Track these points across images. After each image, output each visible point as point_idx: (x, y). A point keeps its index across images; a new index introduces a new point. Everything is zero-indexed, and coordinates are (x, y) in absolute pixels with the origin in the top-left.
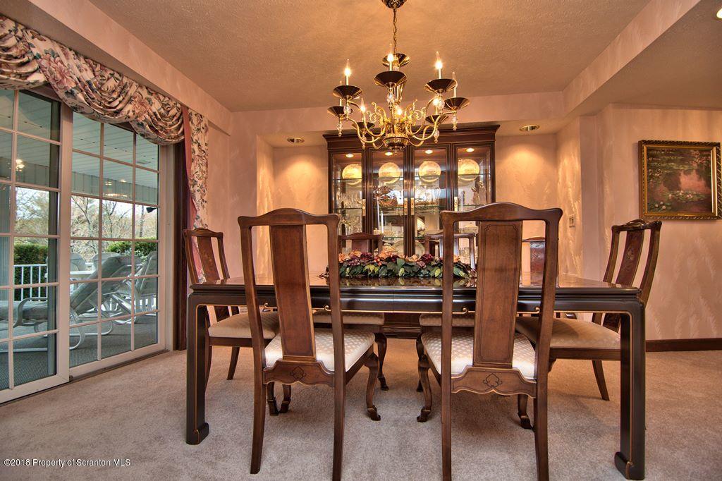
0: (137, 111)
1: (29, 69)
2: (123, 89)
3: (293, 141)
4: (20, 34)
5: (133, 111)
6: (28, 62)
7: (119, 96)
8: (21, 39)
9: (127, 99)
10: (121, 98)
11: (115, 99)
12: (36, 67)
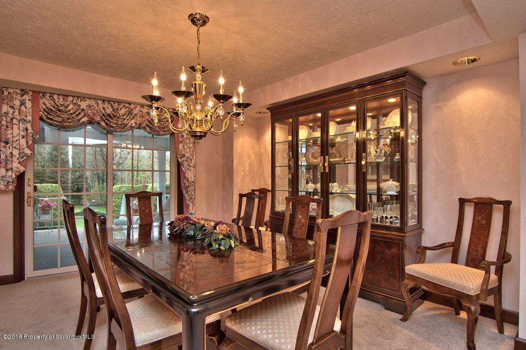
0: (138, 122)
1: (80, 117)
2: (130, 113)
3: (260, 113)
4: (75, 102)
5: (135, 123)
6: (79, 113)
7: (127, 117)
8: (75, 104)
9: (131, 117)
10: (128, 118)
11: (124, 119)
12: (83, 115)
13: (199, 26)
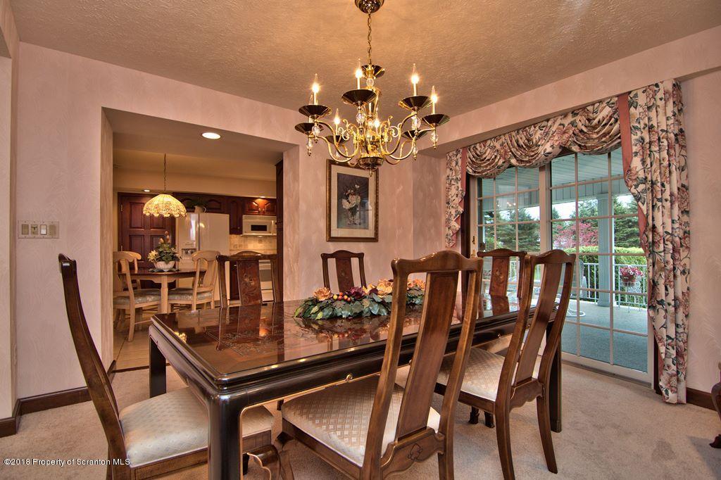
13: (369, 11)
